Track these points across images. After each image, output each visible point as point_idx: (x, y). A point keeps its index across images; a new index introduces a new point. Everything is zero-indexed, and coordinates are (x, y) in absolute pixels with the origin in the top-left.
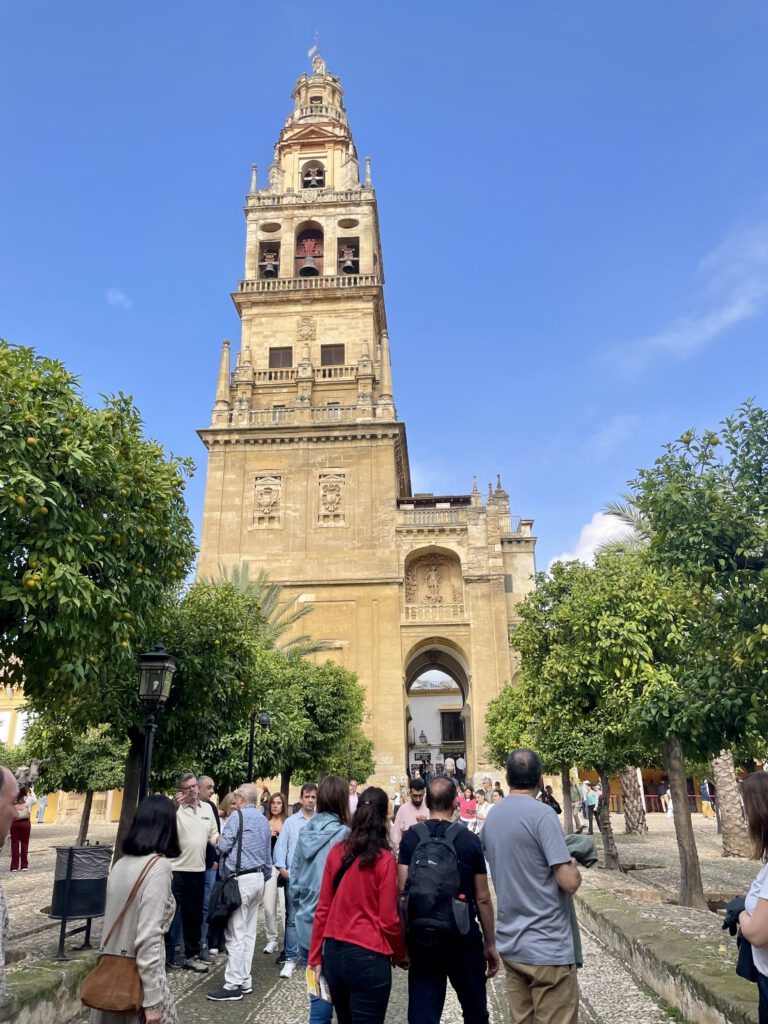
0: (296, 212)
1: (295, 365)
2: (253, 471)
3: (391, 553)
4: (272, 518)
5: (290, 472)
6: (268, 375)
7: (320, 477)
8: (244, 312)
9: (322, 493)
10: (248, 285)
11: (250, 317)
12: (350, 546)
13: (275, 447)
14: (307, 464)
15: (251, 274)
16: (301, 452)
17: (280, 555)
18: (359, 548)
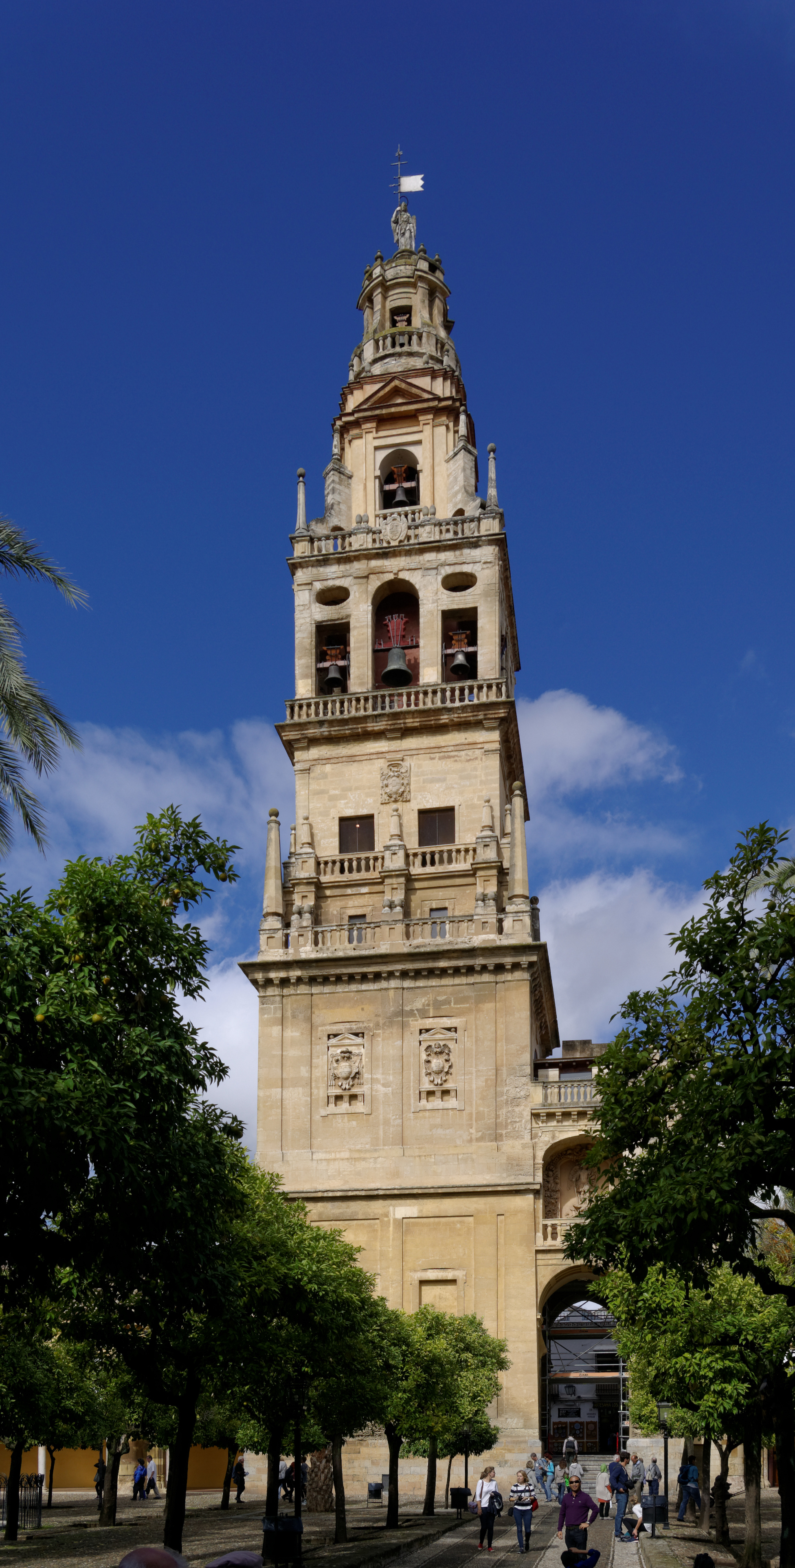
0: (374, 563)
1: (379, 846)
2: (324, 1025)
3: (524, 1146)
4: (353, 1097)
5: (377, 1025)
6: (338, 865)
7: (421, 1032)
8: (298, 755)
9: (424, 1056)
10: (301, 707)
11: (307, 766)
12: (466, 1137)
13: (354, 987)
14: (402, 1013)
15: (304, 688)
16: (391, 993)
17: (366, 1151)
18: (478, 1140)
